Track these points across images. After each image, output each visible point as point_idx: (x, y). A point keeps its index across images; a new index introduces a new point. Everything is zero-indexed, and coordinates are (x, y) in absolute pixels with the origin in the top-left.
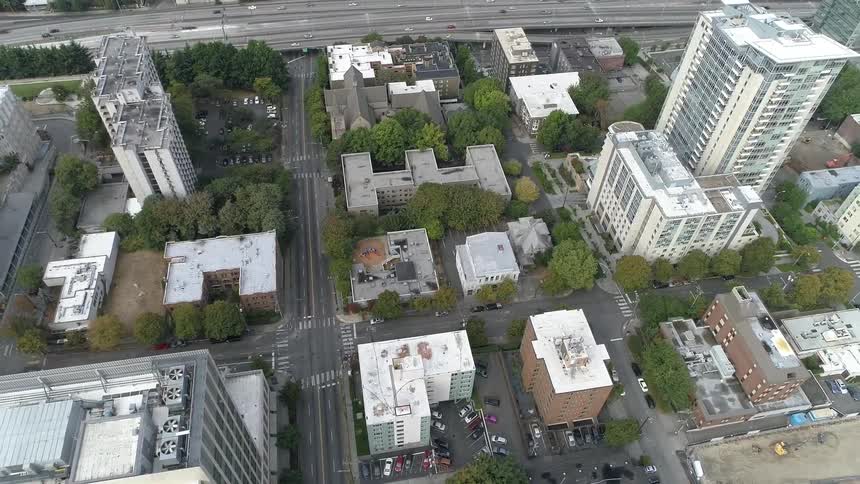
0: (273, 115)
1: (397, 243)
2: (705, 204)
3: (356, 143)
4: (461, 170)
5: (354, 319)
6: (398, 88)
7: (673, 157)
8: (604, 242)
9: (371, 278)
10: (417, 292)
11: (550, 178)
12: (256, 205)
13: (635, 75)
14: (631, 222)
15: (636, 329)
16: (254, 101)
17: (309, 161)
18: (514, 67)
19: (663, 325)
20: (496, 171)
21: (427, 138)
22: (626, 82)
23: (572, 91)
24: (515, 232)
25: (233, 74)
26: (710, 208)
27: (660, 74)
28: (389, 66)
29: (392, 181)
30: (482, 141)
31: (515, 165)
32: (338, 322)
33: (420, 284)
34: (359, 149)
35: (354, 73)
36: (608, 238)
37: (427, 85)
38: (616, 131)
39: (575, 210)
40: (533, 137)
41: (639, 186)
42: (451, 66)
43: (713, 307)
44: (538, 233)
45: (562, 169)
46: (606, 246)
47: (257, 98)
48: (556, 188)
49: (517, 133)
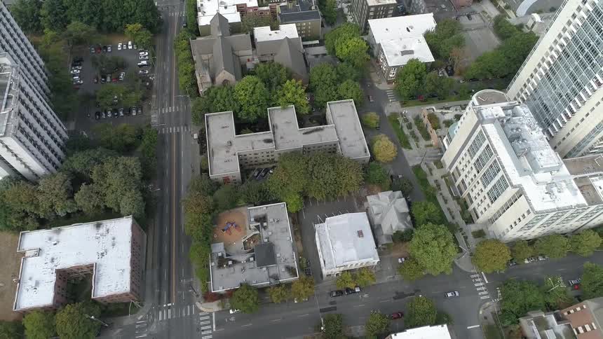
0: (145, 62)
1: (256, 220)
2: (576, 194)
3: (218, 102)
4: (321, 129)
5: (214, 307)
6: (263, 33)
7: (541, 138)
8: (459, 208)
9: (230, 263)
10: (276, 278)
11: (406, 131)
12: (113, 187)
13: (484, 12)
14: (492, 202)
15: (494, 314)
16: (127, 45)
17: (177, 114)
18: (372, 9)
19: (523, 321)
20: (355, 129)
21: (289, 95)
22: (476, 19)
23: (427, 36)
24: (375, 209)
25: (106, 20)
26: (581, 200)
27: (507, 11)
28: (255, 9)
29: (254, 144)
30: (342, 94)
31: (373, 117)
32: (198, 311)
33: (279, 270)
34: (223, 108)
35: (220, 18)
36: (464, 205)
37: (289, 31)
38: (481, 103)
39: (430, 170)
40: (389, 82)
41: (505, 171)
42: (313, 8)
43: (578, 309)
44: (397, 211)
45: (418, 120)
46: (462, 213)
47: (130, 43)
48: (412, 143)
49: (375, 77)
